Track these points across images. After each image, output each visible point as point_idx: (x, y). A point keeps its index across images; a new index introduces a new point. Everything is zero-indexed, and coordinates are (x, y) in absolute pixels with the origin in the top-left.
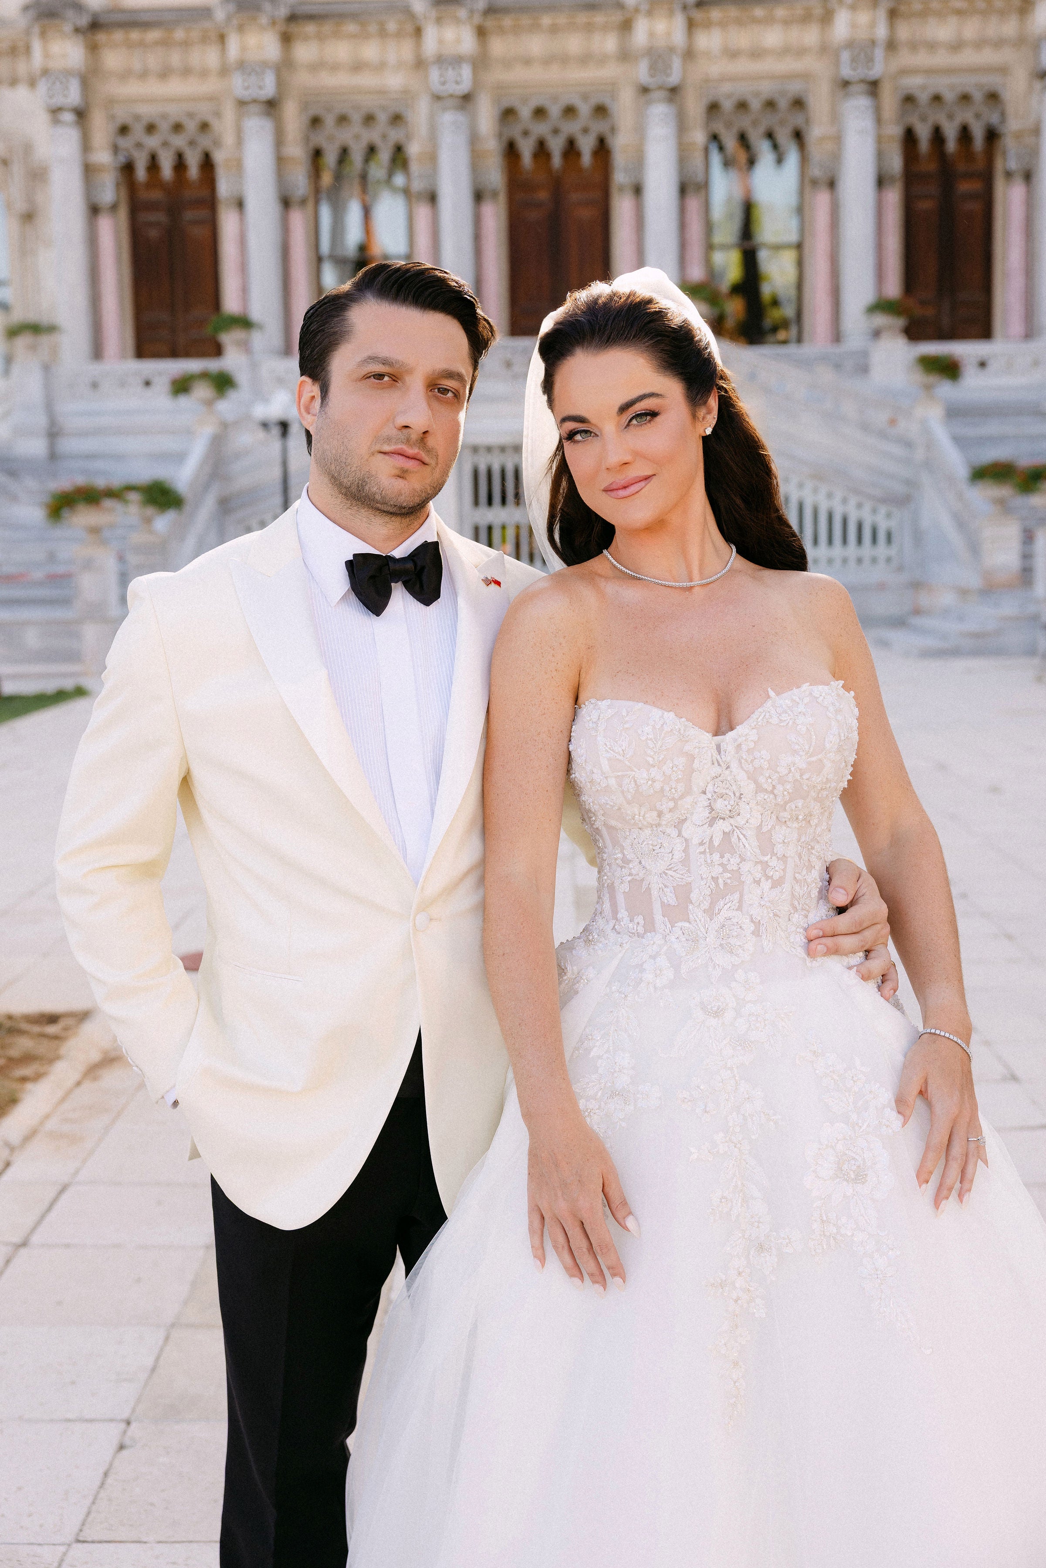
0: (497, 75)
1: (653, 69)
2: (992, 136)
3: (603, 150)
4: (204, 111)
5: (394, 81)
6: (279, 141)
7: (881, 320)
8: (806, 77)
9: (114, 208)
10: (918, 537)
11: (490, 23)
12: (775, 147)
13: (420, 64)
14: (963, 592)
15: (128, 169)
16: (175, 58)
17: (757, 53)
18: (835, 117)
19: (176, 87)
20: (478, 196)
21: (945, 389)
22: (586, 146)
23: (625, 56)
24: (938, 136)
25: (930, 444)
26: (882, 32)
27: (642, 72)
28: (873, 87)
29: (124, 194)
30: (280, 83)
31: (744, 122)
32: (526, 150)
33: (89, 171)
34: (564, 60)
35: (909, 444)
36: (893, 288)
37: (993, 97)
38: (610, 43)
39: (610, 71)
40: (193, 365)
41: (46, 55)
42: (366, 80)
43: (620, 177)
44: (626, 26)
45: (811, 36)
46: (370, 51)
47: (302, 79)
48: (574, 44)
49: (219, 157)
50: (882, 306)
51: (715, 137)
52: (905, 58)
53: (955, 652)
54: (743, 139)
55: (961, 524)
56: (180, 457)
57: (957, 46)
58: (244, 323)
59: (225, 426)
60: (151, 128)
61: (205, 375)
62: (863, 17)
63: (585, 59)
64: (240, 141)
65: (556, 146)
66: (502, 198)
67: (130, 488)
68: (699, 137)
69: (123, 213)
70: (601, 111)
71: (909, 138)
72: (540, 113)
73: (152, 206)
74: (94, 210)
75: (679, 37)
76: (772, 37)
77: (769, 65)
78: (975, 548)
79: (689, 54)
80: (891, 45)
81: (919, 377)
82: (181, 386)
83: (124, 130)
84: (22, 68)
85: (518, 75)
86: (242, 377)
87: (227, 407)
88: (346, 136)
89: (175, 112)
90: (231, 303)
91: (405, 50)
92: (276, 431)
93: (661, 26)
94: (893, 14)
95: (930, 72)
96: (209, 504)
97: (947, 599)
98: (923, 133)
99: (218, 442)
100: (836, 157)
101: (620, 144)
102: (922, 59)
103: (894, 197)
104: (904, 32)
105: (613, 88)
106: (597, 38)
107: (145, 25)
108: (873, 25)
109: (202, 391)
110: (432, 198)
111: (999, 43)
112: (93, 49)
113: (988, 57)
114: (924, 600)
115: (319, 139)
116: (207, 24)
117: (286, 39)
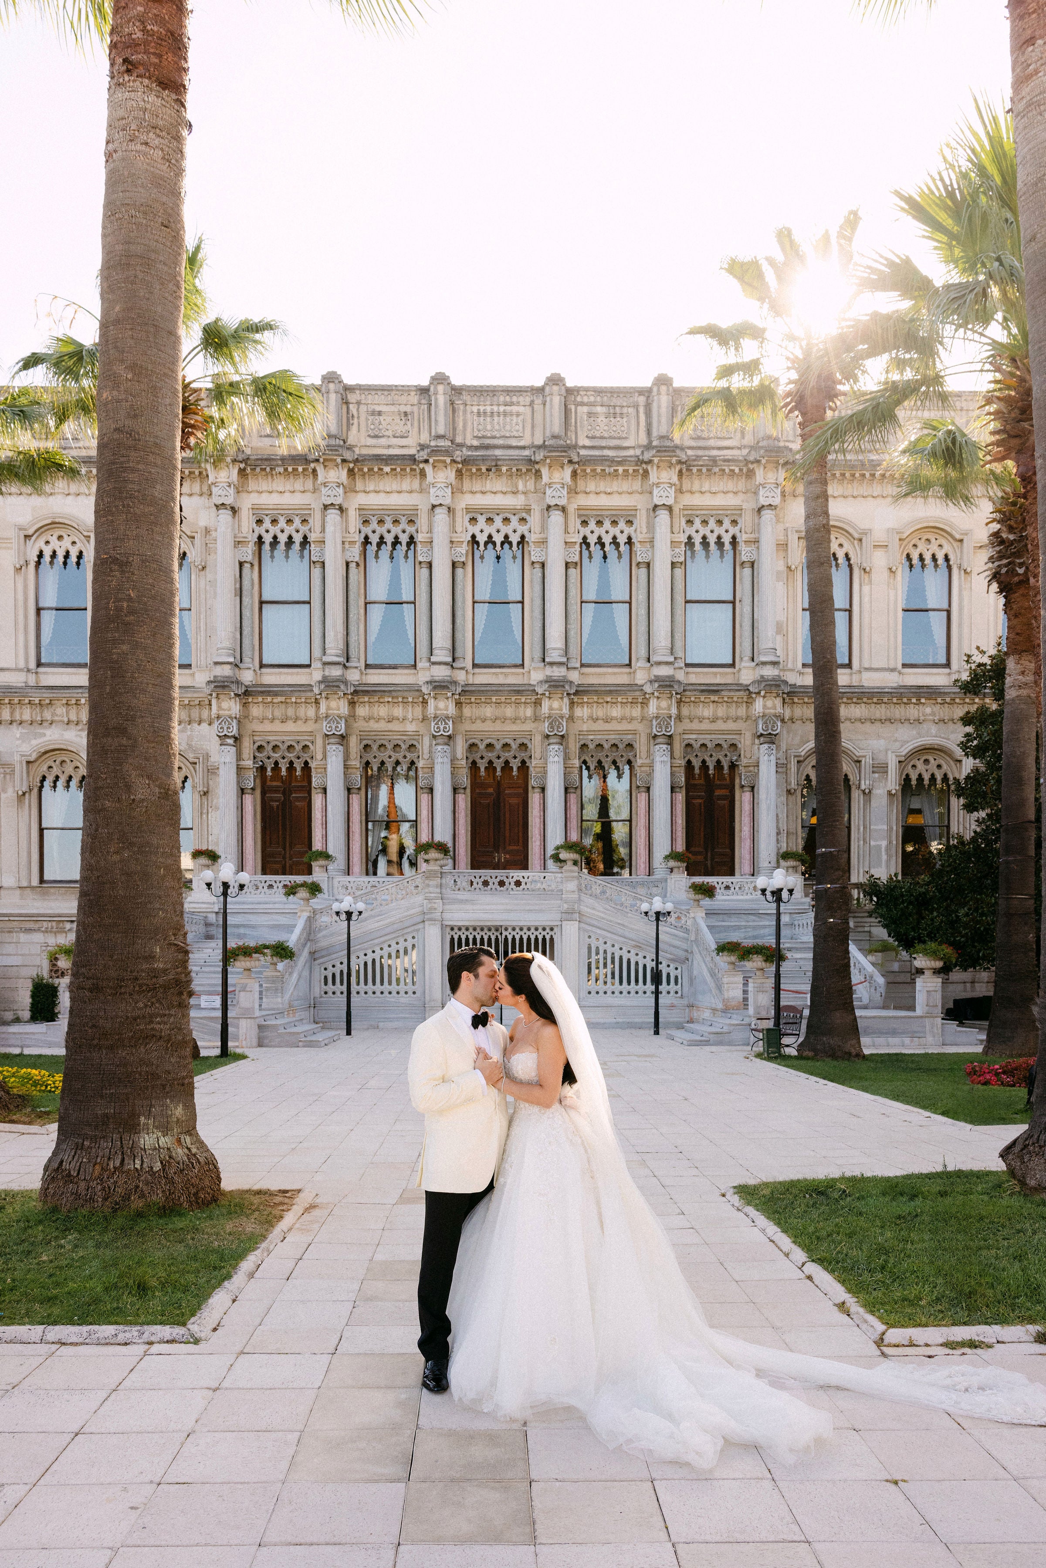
0: (467, 726)
1: (551, 725)
2: (733, 766)
3: (524, 767)
4: (305, 739)
5: (411, 727)
6: (346, 757)
7: (672, 863)
8: (635, 732)
9: (253, 789)
10: (691, 980)
11: (463, 699)
12: (617, 768)
13: (424, 719)
14: (714, 1010)
15: (262, 769)
16: (290, 712)
17: (607, 720)
18: (649, 754)
19: (290, 726)
20: (455, 790)
21: (706, 902)
22: (515, 764)
23: (536, 719)
24: (704, 765)
25: (698, 931)
26: (674, 711)
27: (545, 727)
28: (670, 739)
29: (258, 781)
30: (347, 726)
31: (601, 755)
32: (482, 765)
33: (240, 769)
34: (504, 720)
35: (687, 931)
36: (680, 847)
37: (733, 746)
38: (529, 712)
39: (529, 726)
40: (299, 879)
41: (219, 708)
42: (395, 726)
43: (532, 782)
44: (538, 703)
45: (636, 712)
46: (398, 711)
47: (360, 725)
48: (509, 711)
49: (313, 765)
50: (673, 856)
51: (585, 762)
52: (686, 725)
53: (707, 1043)
54: (600, 764)
55: (713, 975)
56: (290, 928)
57: (714, 720)
58: (325, 855)
59: (314, 912)
60: (275, 748)
61: (304, 885)
62: (664, 704)
63: (515, 720)
64: (325, 757)
65: (498, 765)
66: (468, 791)
67: (266, 947)
68: (576, 763)
69: (258, 792)
70: (523, 746)
71: (689, 765)
72: (490, 746)
73: (275, 790)
74: (242, 791)
75: (566, 711)
76: (616, 712)
77: (614, 726)
78: (719, 988)
79: (571, 718)
80: (679, 718)
81: (692, 895)
82: (291, 891)
83: (260, 748)
84: (205, 714)
85: (479, 726)
86: (324, 886)
87: (317, 902)
88: (383, 756)
89: (289, 740)
90: (317, 845)
91: (418, 711)
92: (344, 916)
93: (556, 704)
94: (679, 702)
95: (700, 732)
96: (305, 954)
97: (707, 1014)
98: (697, 764)
99: (310, 920)
100: (650, 774)
101: (534, 765)
102: (695, 726)
103: (680, 797)
104: (685, 711)
105: (530, 734)
106: (522, 708)
107: (276, 694)
108: (669, 708)
109: (303, 893)
110: (431, 790)
111: (736, 719)
112: (245, 705)
113: (731, 725)
114: (695, 1014)
115: (369, 757)
116: (309, 694)
117: (352, 703)
